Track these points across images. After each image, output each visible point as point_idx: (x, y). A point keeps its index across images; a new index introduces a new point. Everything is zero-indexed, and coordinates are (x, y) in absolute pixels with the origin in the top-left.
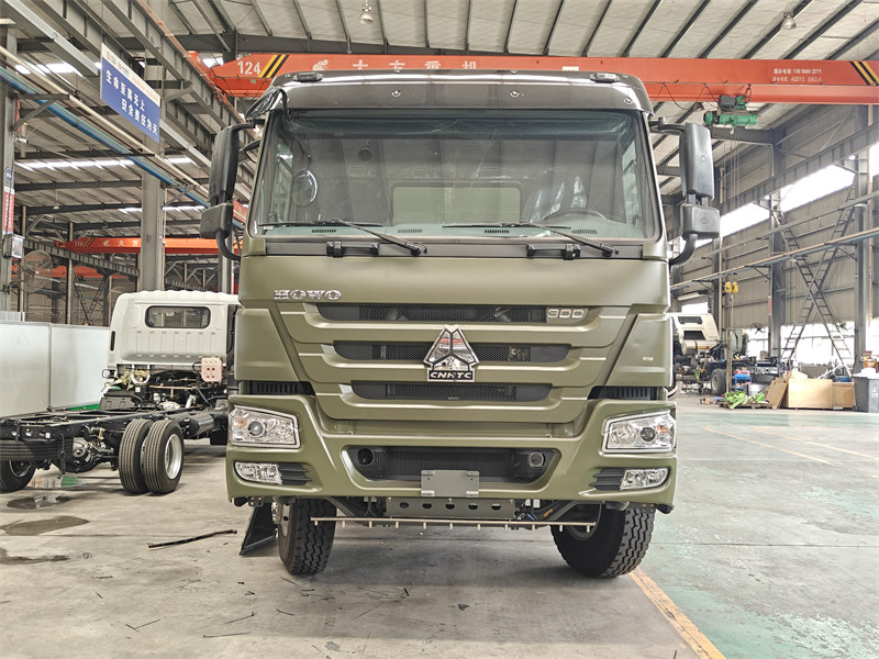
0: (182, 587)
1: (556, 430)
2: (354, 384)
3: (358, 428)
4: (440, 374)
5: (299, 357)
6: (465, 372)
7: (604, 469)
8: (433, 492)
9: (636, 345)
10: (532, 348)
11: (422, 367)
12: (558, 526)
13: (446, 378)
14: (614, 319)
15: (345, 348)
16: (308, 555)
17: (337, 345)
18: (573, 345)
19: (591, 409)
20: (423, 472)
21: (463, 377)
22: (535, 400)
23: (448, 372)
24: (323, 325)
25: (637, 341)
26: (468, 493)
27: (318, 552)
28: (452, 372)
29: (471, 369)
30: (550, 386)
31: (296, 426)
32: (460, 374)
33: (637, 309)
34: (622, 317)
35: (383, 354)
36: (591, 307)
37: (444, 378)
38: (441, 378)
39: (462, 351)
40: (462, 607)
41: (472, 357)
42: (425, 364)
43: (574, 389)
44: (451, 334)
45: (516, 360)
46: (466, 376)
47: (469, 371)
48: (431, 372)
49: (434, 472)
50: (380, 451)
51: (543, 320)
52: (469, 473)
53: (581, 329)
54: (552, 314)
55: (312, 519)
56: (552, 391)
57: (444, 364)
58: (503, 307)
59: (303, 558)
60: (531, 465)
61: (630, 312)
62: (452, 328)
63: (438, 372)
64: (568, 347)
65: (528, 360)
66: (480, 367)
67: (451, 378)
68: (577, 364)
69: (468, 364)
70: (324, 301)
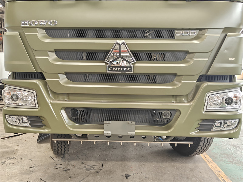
0: (4, 163)
1: (178, 99)
2: (67, 74)
3: (70, 97)
4: (114, 68)
5: (35, 59)
6: (128, 67)
7: (204, 120)
8: (110, 132)
9: (226, 51)
10: (166, 54)
11: (104, 64)
12: (175, 144)
13: (117, 71)
14: (214, 36)
15: (61, 53)
16: (59, 149)
17: (57, 52)
18: (190, 51)
19: (197, 87)
20: (105, 122)
21: (127, 70)
22: (167, 83)
23: (118, 67)
24: (48, 41)
25: (226, 49)
26: (129, 133)
27: (63, 147)
28: (121, 67)
29: (131, 66)
30: (176, 75)
31: (36, 96)
32: (125, 69)
33: (227, 30)
34: (219, 35)
35: (84, 57)
36: (200, 29)
37: (116, 71)
38: (114, 70)
39: (127, 56)
40: (127, 176)
41: (132, 59)
42: (106, 63)
43: (189, 76)
44: (120, 45)
45: (156, 60)
46: (128, 69)
47: (130, 67)
48: (109, 67)
49: (111, 122)
50: (82, 110)
51: (172, 37)
52: (130, 122)
53: (195, 42)
54: (178, 34)
55: (53, 140)
56: (176, 78)
57: (117, 63)
58: (150, 29)
59: (57, 150)
60: (164, 117)
61: (223, 32)
62: (120, 42)
63: (113, 67)
64: (187, 52)
65: (163, 60)
66: (136, 65)
67: (120, 70)
68: (192, 62)
69: (129, 62)
70: (47, 26)
